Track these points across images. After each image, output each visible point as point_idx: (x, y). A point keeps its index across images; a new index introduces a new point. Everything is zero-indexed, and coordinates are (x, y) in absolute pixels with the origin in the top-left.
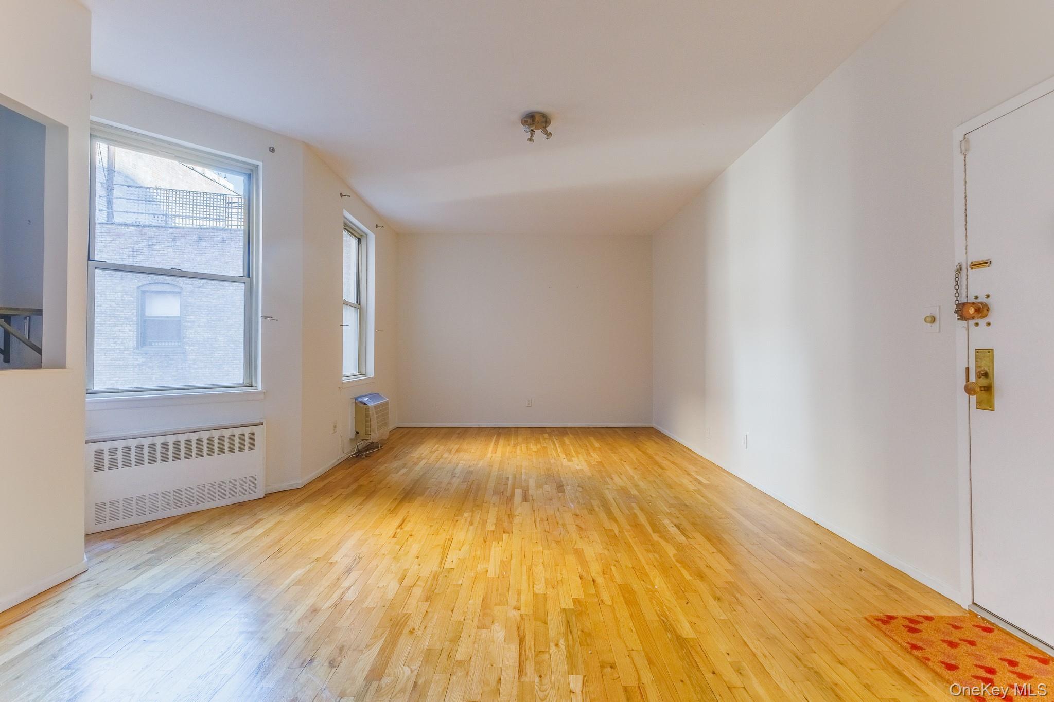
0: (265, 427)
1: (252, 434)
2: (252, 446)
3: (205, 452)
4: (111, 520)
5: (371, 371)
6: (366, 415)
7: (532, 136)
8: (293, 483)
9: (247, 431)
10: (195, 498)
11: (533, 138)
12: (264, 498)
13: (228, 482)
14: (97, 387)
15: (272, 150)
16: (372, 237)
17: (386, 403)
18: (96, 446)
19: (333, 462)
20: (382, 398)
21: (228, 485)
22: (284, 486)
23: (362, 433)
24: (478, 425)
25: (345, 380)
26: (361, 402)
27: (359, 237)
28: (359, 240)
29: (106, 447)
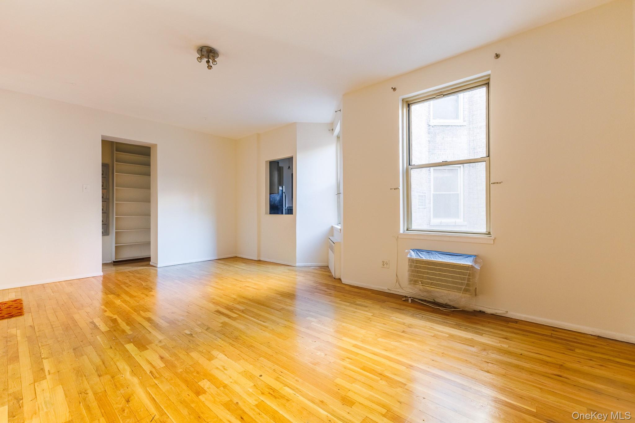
12: (335, 278)
19: (382, 288)
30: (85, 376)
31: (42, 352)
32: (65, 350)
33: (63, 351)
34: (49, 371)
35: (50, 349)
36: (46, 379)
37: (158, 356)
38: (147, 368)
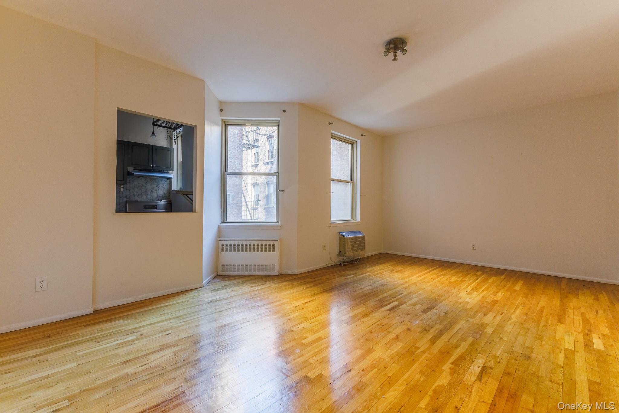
0: (279, 242)
1: (274, 245)
2: (274, 251)
3: (256, 250)
4: (226, 272)
5: (358, 219)
6: (344, 243)
7: (395, 57)
8: (294, 271)
9: (272, 243)
10: (252, 269)
11: (396, 58)
12: (278, 275)
13: (264, 265)
14: (228, 220)
15: (284, 111)
16: (359, 142)
17: (364, 237)
18: (222, 242)
19: (323, 265)
20: (362, 234)
21: (264, 266)
22: (289, 272)
23: (342, 252)
24: (434, 258)
25: (332, 223)
26: (342, 235)
27: (352, 143)
28: (352, 145)
29: (225, 243)
30: (537, 334)
31: (561, 375)
32: (538, 361)
33: (541, 362)
34: (561, 352)
35: (551, 373)
36: (565, 348)
37: (484, 317)
38: (499, 318)
